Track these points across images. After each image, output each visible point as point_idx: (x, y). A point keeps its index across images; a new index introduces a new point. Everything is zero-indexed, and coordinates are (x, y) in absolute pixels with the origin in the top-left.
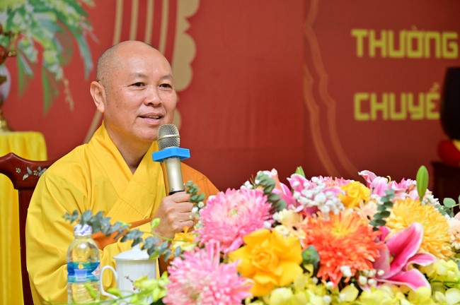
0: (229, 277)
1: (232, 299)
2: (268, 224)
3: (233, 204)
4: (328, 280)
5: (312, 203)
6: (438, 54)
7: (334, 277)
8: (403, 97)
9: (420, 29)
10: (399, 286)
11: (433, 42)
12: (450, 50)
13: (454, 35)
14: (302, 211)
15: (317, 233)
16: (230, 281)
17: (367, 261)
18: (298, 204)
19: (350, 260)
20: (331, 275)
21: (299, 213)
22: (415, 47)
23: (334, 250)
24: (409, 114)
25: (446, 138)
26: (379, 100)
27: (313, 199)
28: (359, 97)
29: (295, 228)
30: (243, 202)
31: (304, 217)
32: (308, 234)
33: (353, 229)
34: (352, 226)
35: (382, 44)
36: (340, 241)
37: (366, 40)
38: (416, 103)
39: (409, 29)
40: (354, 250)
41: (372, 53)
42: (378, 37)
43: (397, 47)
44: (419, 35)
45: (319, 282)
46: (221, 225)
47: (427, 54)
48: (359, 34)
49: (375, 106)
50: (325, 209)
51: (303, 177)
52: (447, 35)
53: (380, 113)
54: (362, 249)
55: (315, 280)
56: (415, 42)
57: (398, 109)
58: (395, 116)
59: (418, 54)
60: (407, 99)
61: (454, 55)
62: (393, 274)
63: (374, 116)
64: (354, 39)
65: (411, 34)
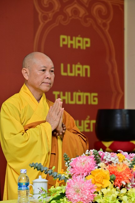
0: (89, 184)
1: (90, 192)
2: (96, 167)
3: (83, 161)
4: (117, 186)
5: (110, 161)
6: (89, 103)
9: (81, 91)
11: (87, 97)
12: (94, 101)
13: (96, 94)
14: (107, 163)
15: (113, 170)
16: (90, 185)
17: (129, 180)
18: (106, 161)
19: (124, 179)
20: (118, 184)
22: (80, 100)
23: (119, 176)
25: (98, 140)
27: (110, 159)
29: (105, 169)
30: (86, 160)
31: (107, 165)
32: (110, 171)
33: (124, 169)
34: (124, 168)
35: (66, 98)
36: (121, 173)
37: (59, 96)
38: (80, 125)
39: (77, 91)
40: (126, 176)
42: (64, 95)
43: (72, 99)
44: (81, 94)
45: (114, 187)
46: (80, 168)
47: (85, 103)
48: (56, 93)
50: (115, 162)
52: (93, 94)
54: (128, 176)
56: (79, 97)
59: (81, 103)
60: (76, 123)
61: (96, 103)
64: (54, 95)
65: (78, 94)
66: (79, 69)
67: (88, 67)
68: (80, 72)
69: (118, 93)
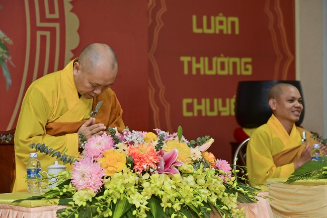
1: (98, 176)
2: (113, 148)
3: (99, 141)
4: (138, 171)
5: (131, 140)
6: (238, 73)
7: (140, 169)
8: (215, 100)
9: (225, 56)
10: (168, 174)
11: (235, 64)
12: (246, 70)
13: (249, 60)
14: (127, 143)
15: (133, 151)
17: (154, 163)
18: (125, 140)
19: (146, 162)
21: (126, 144)
22: (223, 68)
23: (140, 158)
24: (219, 112)
25: (239, 127)
26: (199, 103)
28: (186, 101)
29: (124, 150)
30: (103, 140)
31: (128, 146)
32: (129, 152)
34: (148, 148)
35: (201, 66)
36: (143, 155)
37: (190, 63)
38: (224, 105)
39: (219, 56)
40: (148, 158)
41: (194, 72)
42: (198, 62)
43: (210, 68)
44: (226, 60)
45: (134, 172)
46: (94, 149)
47: (231, 73)
48: (185, 59)
49: (196, 107)
50: (136, 142)
51: (128, 130)
52: (244, 60)
53: (200, 111)
54: (151, 158)
55: (132, 171)
56: (223, 64)
57: (212, 109)
58: (210, 114)
59: (225, 73)
60: (218, 102)
61: (249, 73)
62: (166, 170)
63: (196, 114)
64: (183, 63)
65: (220, 60)
66: (221, 23)
67: (236, 20)
68: (224, 27)
69: (286, 57)
